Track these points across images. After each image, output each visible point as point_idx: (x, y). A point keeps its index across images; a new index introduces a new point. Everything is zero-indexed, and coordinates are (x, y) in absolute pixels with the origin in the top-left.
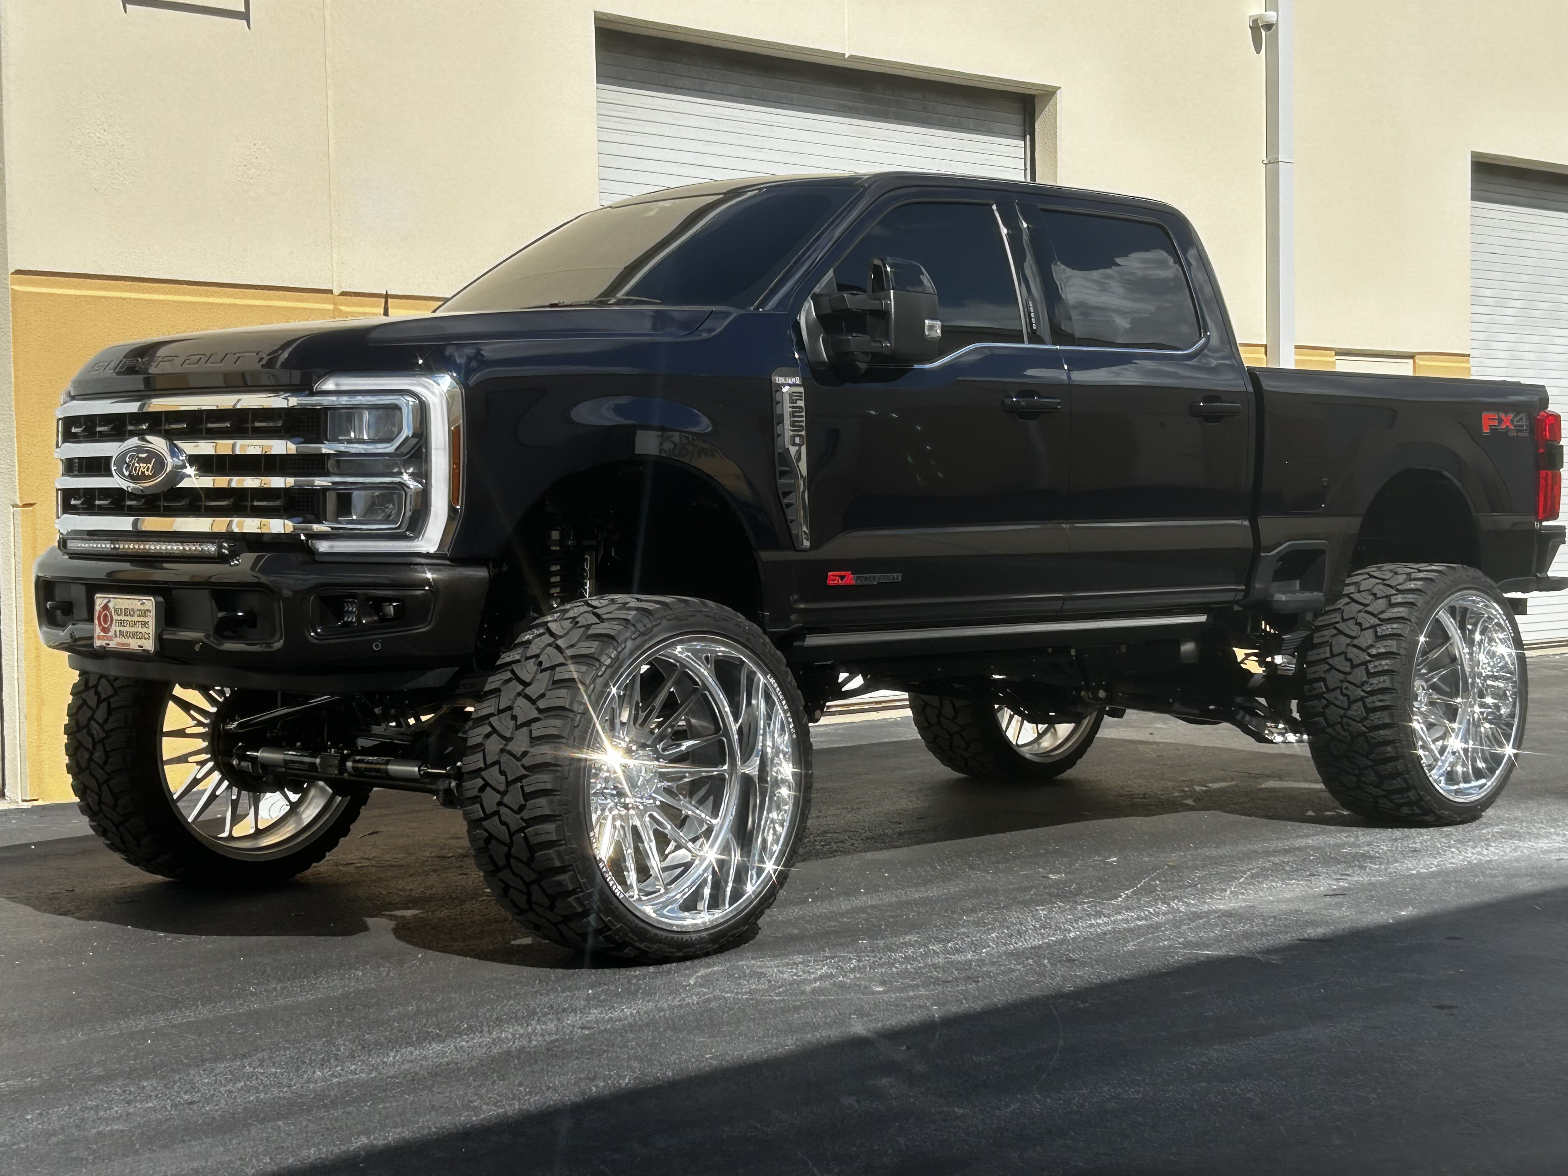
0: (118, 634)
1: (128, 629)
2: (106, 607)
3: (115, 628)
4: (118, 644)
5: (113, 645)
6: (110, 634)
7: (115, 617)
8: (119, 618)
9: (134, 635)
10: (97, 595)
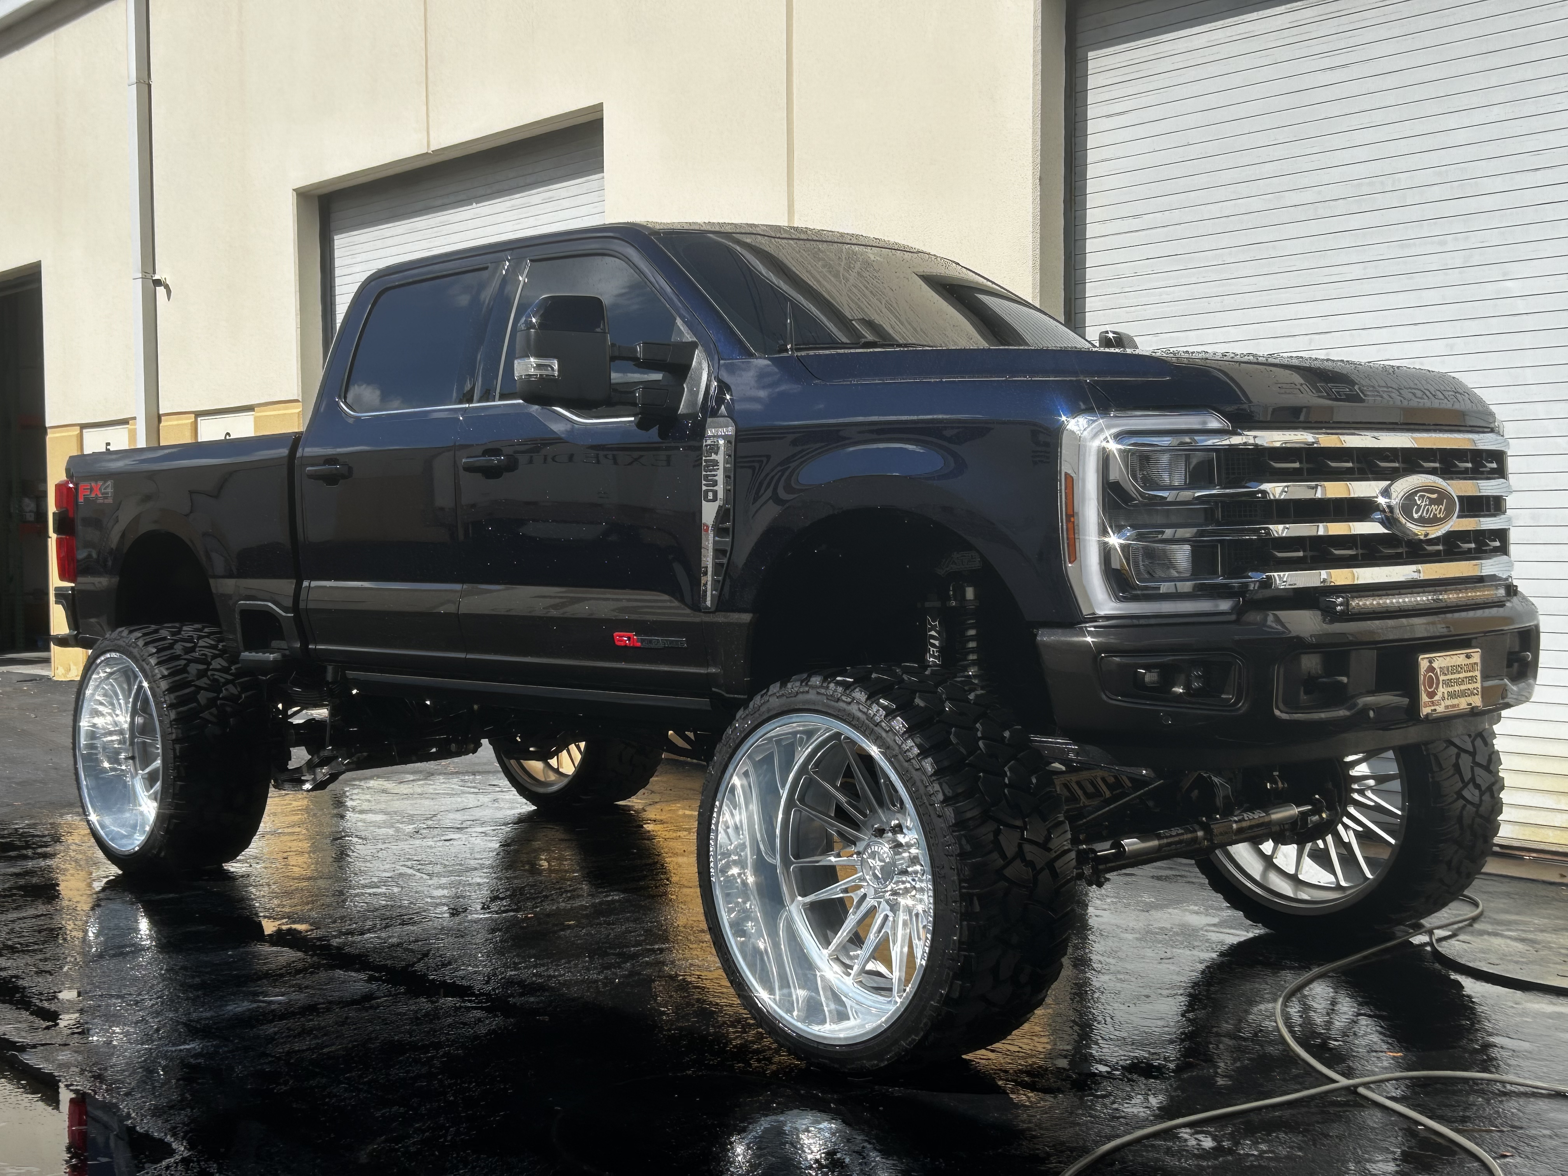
1: (1457, 688)
2: (1431, 669)
4: (1447, 707)
5: (1440, 709)
6: (1436, 698)
7: (1442, 678)
8: (1445, 678)
9: (1463, 694)
10: (1421, 657)
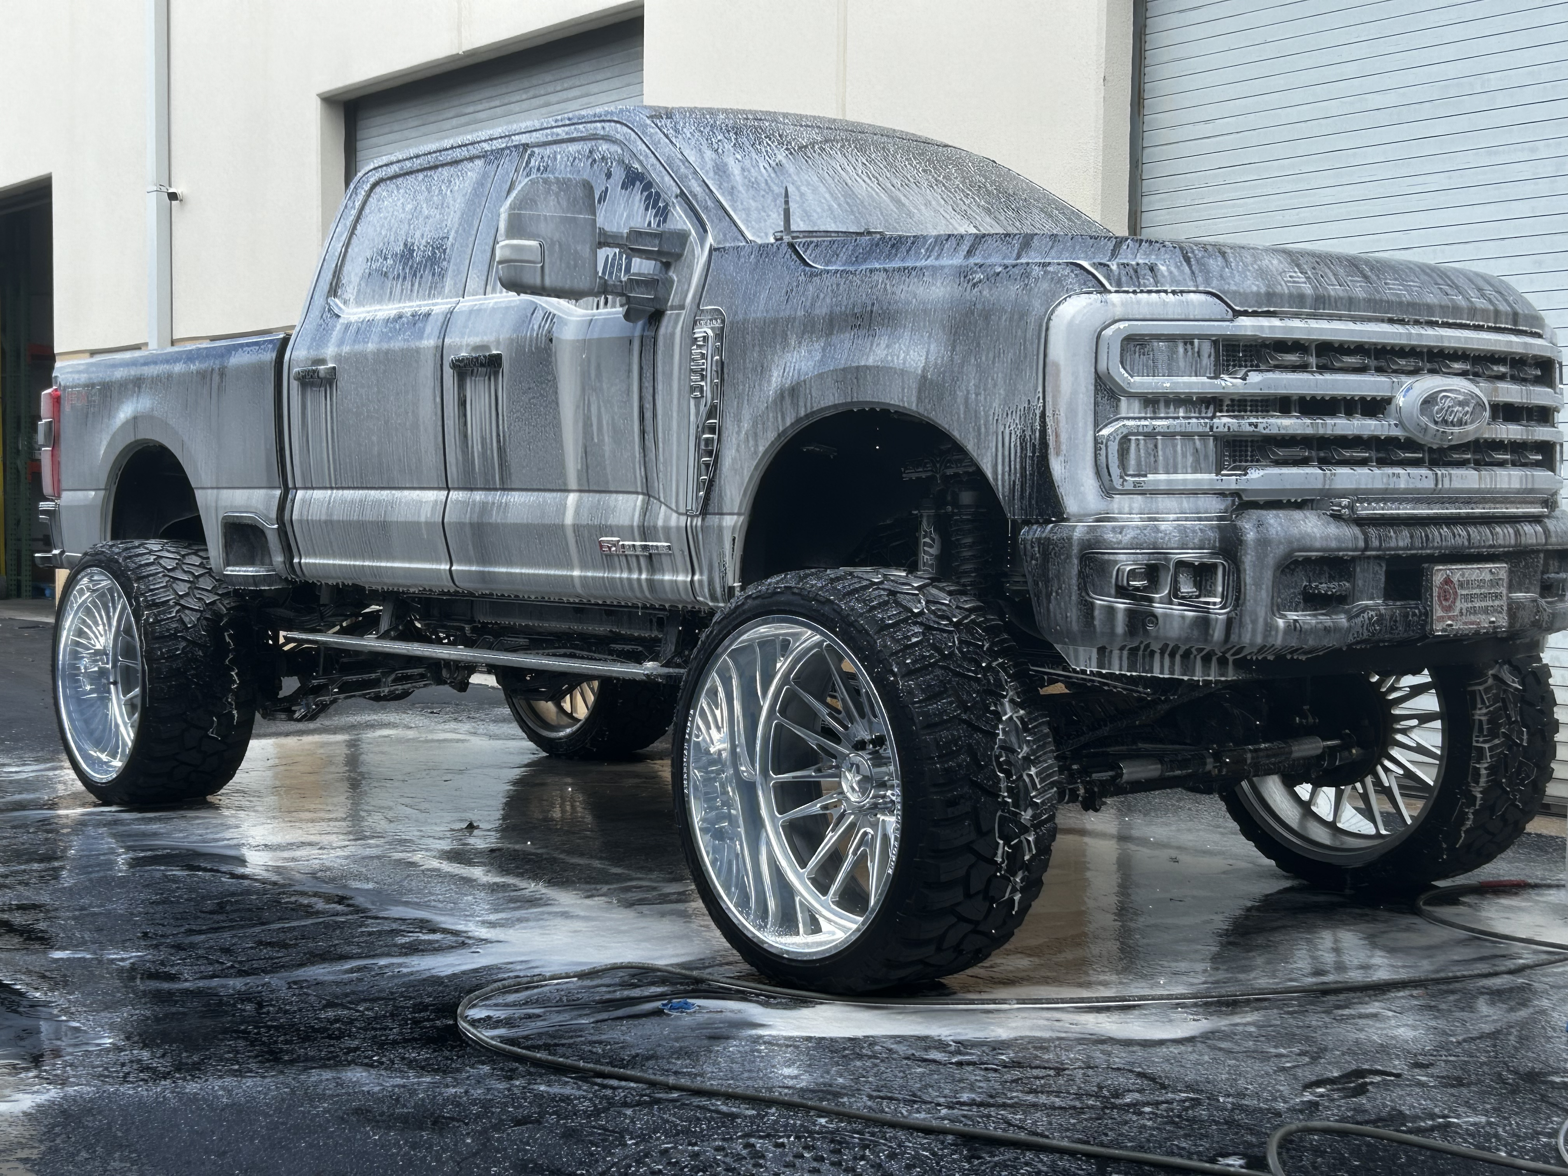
0: (1464, 611)
1: (1476, 604)
2: (1446, 582)
3: (1460, 605)
4: (1465, 624)
5: (1457, 626)
6: (1454, 613)
8: (1464, 592)
9: (1486, 611)
10: (1435, 568)
